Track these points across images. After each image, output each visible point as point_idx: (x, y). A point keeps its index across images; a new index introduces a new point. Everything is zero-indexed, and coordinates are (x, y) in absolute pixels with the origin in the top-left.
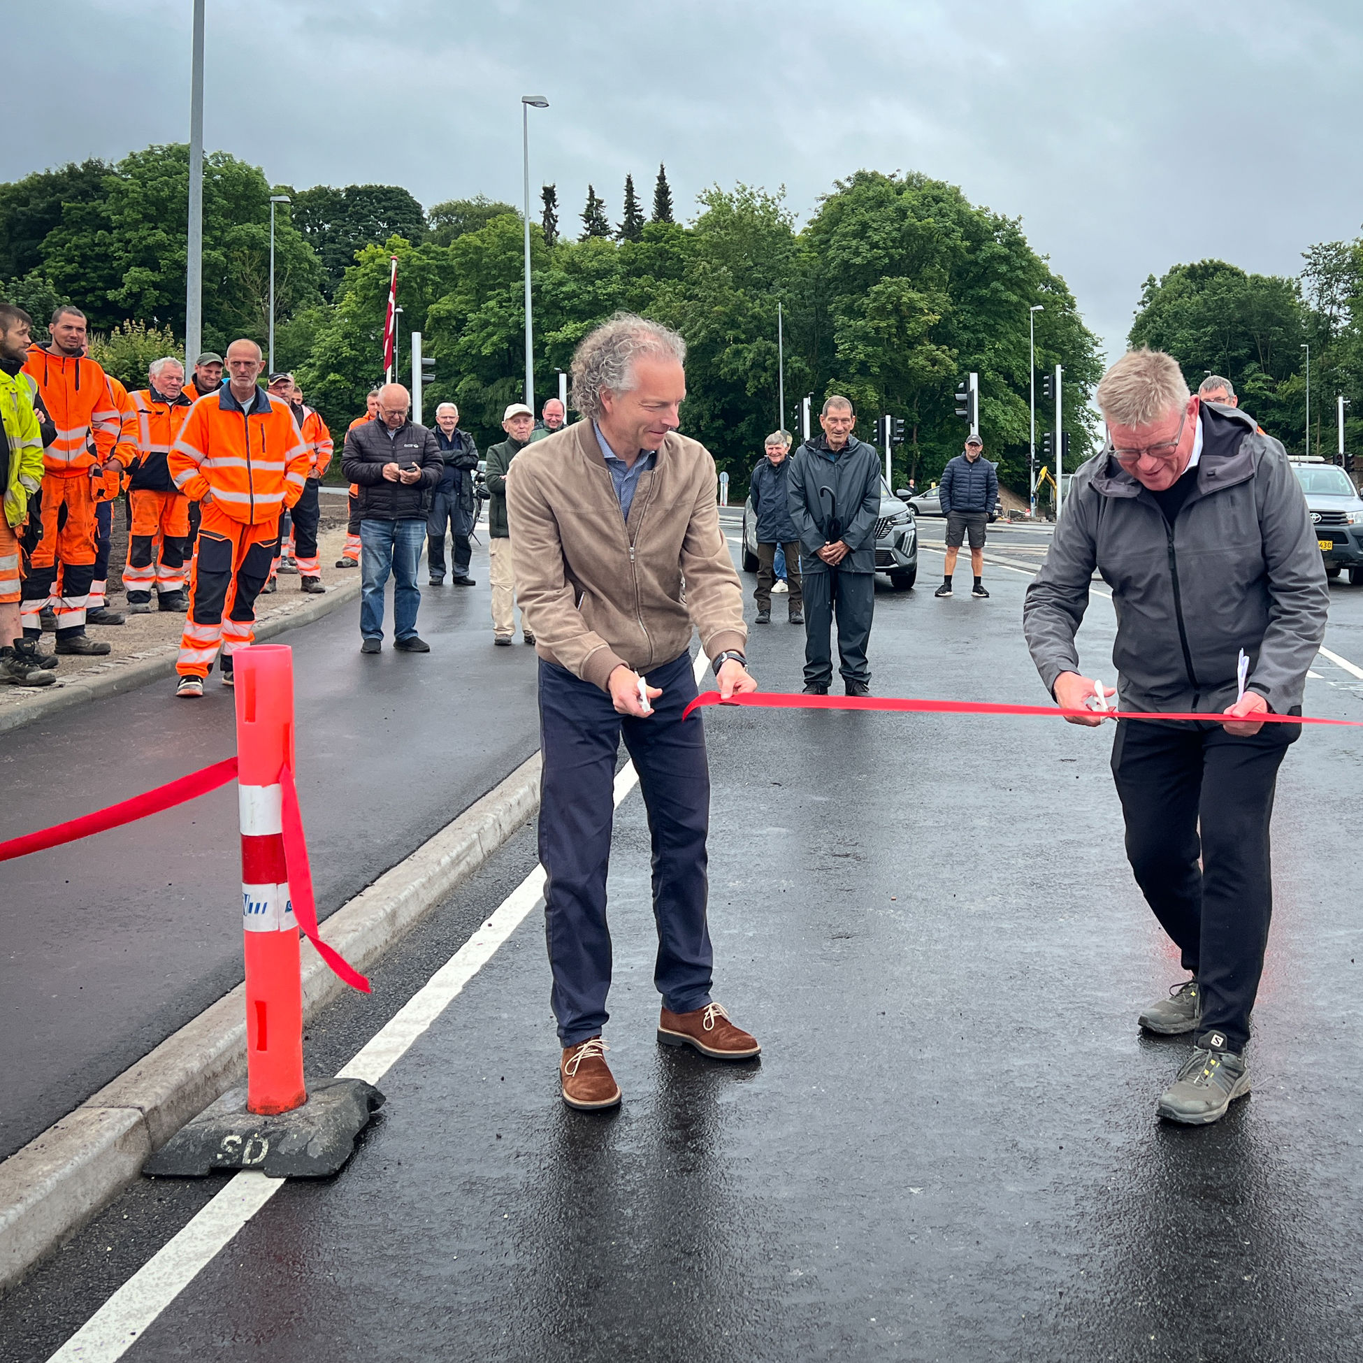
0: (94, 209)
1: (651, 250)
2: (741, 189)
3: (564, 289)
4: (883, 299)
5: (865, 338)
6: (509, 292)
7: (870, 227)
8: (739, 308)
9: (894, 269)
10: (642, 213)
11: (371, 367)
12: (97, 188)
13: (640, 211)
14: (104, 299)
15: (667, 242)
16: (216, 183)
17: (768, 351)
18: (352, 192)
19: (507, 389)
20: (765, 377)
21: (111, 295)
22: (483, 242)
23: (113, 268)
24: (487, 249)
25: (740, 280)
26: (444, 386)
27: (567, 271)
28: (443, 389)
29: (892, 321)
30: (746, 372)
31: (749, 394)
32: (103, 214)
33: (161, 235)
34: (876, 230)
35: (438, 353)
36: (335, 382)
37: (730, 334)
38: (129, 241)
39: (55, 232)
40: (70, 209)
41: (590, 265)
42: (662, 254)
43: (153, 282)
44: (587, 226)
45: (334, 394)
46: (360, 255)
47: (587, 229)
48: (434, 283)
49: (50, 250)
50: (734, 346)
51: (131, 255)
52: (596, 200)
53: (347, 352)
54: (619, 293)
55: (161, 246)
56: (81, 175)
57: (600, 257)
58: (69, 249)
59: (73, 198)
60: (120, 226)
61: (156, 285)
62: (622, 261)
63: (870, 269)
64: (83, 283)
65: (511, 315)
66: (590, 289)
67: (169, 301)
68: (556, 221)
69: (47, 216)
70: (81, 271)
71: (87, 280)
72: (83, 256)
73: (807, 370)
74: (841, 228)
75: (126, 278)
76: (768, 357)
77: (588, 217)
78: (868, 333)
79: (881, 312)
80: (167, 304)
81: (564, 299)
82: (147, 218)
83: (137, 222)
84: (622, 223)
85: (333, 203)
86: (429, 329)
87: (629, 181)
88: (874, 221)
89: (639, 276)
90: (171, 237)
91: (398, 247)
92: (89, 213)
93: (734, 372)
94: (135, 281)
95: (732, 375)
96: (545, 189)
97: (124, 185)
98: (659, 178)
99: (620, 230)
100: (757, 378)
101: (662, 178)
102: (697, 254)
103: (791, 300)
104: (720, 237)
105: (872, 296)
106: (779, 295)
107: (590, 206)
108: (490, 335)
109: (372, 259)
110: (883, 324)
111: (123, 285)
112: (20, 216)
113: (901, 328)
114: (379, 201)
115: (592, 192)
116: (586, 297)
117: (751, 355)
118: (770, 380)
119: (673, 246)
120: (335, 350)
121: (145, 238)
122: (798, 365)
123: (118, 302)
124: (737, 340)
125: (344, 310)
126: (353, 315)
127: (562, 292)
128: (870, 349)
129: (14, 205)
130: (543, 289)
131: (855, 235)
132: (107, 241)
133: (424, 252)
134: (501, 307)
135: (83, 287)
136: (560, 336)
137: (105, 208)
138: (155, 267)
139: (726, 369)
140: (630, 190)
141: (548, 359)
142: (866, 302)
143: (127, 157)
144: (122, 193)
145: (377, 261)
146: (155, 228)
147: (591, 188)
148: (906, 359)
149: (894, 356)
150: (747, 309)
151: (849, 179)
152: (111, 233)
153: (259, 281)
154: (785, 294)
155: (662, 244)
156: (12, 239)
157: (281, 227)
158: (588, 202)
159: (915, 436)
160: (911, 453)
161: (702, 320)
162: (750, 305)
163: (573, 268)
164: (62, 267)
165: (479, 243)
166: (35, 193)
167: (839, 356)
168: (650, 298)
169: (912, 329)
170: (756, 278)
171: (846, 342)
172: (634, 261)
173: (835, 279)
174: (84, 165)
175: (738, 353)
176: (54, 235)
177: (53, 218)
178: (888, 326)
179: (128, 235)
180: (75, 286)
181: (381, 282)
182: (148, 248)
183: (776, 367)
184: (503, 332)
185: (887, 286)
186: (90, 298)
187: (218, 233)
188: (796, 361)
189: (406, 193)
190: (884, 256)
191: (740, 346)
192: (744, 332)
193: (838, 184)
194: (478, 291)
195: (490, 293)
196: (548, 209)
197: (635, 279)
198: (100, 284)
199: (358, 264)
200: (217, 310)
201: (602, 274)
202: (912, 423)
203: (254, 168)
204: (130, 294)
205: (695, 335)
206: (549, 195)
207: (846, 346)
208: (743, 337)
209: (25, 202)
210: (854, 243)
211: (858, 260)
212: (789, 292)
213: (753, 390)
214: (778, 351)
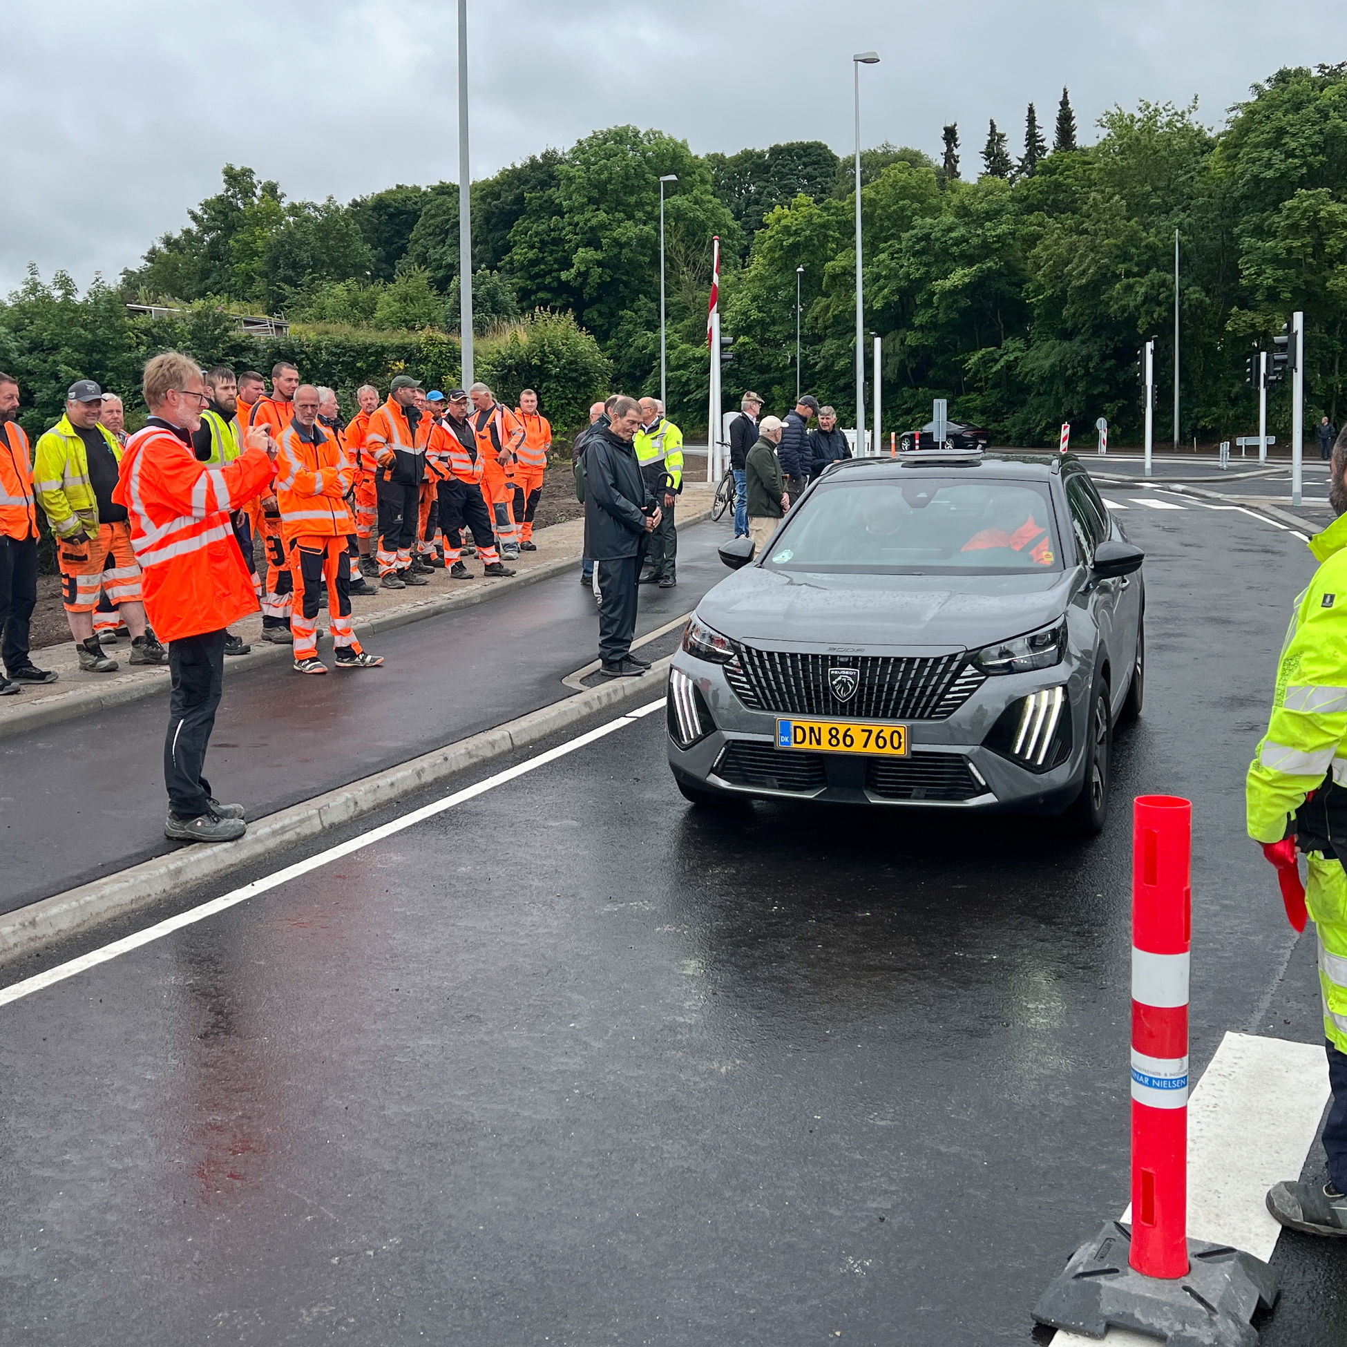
0: (550, 197)
1: (1044, 184)
2: (1144, 107)
3: (953, 235)
4: (1297, 215)
5: (1276, 261)
6: (900, 243)
7: (1287, 132)
8: (1133, 239)
9: (1312, 180)
10: (1045, 144)
11: (776, 328)
12: (552, 177)
13: (1042, 141)
14: (558, 279)
15: (1061, 174)
16: (648, 161)
17: (1163, 283)
18: (776, 151)
19: (898, 342)
20: (1158, 312)
21: (564, 276)
22: (878, 193)
23: (564, 251)
24: (881, 200)
25: (1137, 207)
26: (840, 342)
27: (957, 215)
28: (839, 346)
29: (1308, 239)
30: (1137, 308)
31: (1141, 332)
32: (557, 201)
33: (602, 216)
34: (1294, 135)
35: (835, 310)
36: (744, 344)
37: (1121, 268)
38: (577, 224)
39: (520, 221)
40: (531, 199)
41: (979, 206)
42: (1058, 186)
43: (597, 260)
44: (987, 163)
45: (746, 356)
46: (769, 218)
47: (988, 167)
48: (835, 240)
49: (517, 238)
50: (1125, 281)
51: (579, 237)
52: (997, 135)
53: (755, 314)
54: (1010, 233)
55: (603, 226)
56: (541, 166)
57: (990, 197)
58: (531, 235)
59: (534, 188)
60: (570, 211)
61: (599, 264)
62: (1013, 199)
63: (1283, 182)
64: (542, 267)
65: (902, 267)
66: (979, 232)
67: (610, 276)
68: (957, 162)
69: (515, 207)
70: (541, 255)
71: (545, 264)
72: (542, 241)
73: (1208, 300)
74: (1253, 138)
75: (576, 259)
76: (1162, 290)
77: (988, 154)
78: (1277, 255)
79: (1294, 229)
80: (609, 279)
81: (952, 245)
82: (591, 200)
83: (583, 206)
84: (1023, 157)
85: (758, 166)
86: (827, 286)
87: (1031, 111)
88: (1292, 125)
89: (1031, 213)
90: (610, 217)
91: (803, 205)
92: (546, 201)
93: (1124, 309)
94: (583, 261)
95: (1124, 311)
96: (946, 129)
97: (573, 172)
98: (1061, 103)
99: (1020, 164)
100: (1150, 313)
101: (1064, 103)
102: (1092, 184)
103: (1190, 225)
104: (1115, 163)
105: (1285, 213)
106: (1177, 220)
107: (990, 142)
108: (881, 289)
109: (779, 220)
110: (1297, 244)
111: (572, 266)
112: (494, 209)
113: (1319, 247)
114: (799, 158)
115: (993, 126)
116: (975, 241)
117: (1143, 290)
118: (1165, 314)
119: (1069, 177)
120: (744, 314)
121: (589, 220)
122: (1197, 295)
123: (570, 281)
124: (1128, 274)
125: (753, 273)
126: (761, 278)
127: (951, 238)
128: (1280, 272)
129: (489, 200)
130: (932, 237)
131: (1268, 144)
132: (560, 225)
133: (826, 209)
134: (892, 259)
135: (543, 270)
136: (948, 284)
137: (557, 195)
138: (598, 247)
139: (1116, 307)
140: (1031, 120)
141: (937, 308)
142: (1277, 220)
143: (574, 144)
144: (571, 180)
145: (783, 222)
146: (598, 209)
147: (992, 123)
148: (1326, 279)
149: (1309, 277)
150: (1141, 239)
151: (1269, 80)
152: (563, 218)
153: (683, 251)
154: (1183, 219)
155: (1056, 176)
156: (490, 231)
157: (703, 197)
158: (989, 138)
159: (1337, 367)
160: (1330, 387)
161: (1092, 255)
162: (1145, 234)
163: (963, 212)
164: (526, 253)
165: (873, 195)
166: (505, 187)
167: (1244, 282)
168: (1039, 237)
169: (1331, 247)
170: (1155, 204)
171: (1252, 266)
172: (1026, 198)
173: (1243, 197)
174: (544, 156)
175: (1129, 288)
176: (520, 224)
177: (519, 208)
178: (1303, 245)
179: (576, 219)
180: (536, 269)
181: (785, 243)
182: (592, 229)
183: (1171, 300)
184: (893, 285)
185: (1303, 198)
186: (548, 280)
187: (649, 208)
188: (1195, 292)
189: (826, 147)
190: (1301, 166)
191: (1131, 280)
192: (1137, 265)
193: (1256, 87)
194: (872, 244)
195: (882, 245)
196: (950, 150)
197: (1025, 217)
198: (556, 266)
199: (766, 226)
200: (650, 282)
201: (990, 215)
202: (1333, 352)
203: (680, 141)
204: (579, 274)
205: (1084, 272)
206: (950, 135)
207: (1252, 270)
208: (1136, 269)
209: (497, 196)
210: (1266, 154)
211: (1269, 174)
212: (1189, 216)
213: (1145, 327)
214: (1174, 283)
